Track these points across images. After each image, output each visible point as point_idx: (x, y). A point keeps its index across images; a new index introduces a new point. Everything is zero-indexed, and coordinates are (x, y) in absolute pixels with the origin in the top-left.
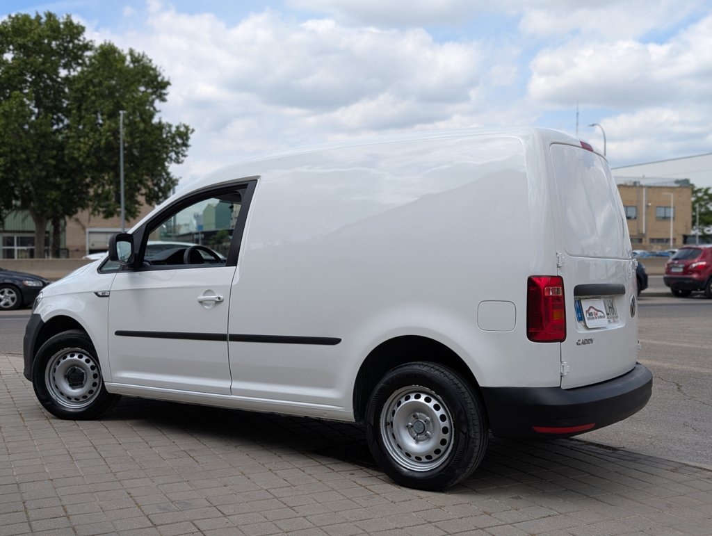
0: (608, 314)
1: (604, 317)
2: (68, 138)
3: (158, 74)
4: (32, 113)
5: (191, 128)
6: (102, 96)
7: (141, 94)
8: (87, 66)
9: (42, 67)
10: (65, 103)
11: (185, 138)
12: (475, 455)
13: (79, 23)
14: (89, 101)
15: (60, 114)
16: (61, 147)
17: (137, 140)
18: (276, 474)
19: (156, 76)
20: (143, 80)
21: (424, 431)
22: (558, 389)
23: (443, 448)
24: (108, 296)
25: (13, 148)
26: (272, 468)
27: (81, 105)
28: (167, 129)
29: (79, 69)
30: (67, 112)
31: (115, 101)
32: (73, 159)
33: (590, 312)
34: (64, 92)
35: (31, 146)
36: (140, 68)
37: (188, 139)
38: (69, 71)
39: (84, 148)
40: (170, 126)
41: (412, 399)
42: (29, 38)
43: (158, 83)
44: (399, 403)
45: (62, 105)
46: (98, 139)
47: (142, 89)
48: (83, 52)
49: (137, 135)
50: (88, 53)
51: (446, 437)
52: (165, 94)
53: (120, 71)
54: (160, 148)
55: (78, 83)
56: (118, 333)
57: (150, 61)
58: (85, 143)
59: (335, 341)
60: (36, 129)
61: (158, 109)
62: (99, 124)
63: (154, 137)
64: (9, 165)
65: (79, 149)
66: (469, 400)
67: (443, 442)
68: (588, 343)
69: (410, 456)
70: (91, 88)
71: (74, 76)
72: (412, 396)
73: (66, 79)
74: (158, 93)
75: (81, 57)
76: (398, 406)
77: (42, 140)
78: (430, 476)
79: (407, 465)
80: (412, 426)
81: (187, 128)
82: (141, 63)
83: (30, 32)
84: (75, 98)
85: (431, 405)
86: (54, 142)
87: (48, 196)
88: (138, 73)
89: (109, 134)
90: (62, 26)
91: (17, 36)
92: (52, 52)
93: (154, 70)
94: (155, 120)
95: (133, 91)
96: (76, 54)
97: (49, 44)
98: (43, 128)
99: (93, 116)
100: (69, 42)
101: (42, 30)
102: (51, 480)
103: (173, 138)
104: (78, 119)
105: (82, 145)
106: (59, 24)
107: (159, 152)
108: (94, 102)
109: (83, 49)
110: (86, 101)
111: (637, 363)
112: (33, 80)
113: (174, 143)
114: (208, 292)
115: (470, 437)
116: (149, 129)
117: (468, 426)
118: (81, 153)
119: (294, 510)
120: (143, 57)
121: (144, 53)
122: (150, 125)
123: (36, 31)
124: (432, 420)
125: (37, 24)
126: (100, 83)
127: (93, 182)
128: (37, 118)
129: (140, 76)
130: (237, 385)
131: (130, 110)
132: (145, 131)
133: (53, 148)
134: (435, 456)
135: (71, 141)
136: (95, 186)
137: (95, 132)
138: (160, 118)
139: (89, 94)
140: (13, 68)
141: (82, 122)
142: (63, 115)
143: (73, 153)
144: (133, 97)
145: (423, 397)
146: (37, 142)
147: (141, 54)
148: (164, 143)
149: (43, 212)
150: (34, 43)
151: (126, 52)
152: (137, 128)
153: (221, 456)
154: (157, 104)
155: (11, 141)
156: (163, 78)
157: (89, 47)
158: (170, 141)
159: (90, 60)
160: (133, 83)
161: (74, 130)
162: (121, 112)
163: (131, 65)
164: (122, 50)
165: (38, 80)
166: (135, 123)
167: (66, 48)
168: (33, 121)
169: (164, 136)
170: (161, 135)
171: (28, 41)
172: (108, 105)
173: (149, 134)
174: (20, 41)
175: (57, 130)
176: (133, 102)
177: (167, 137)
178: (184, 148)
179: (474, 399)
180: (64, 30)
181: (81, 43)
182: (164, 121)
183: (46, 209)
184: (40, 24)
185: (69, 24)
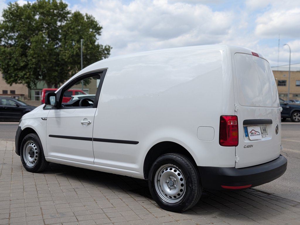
0: (262, 133)
1: (260, 135)
2: (61, 51)
3: (97, 24)
4: (46, 40)
5: (111, 47)
6: (74, 33)
7: (90, 32)
8: (69, 21)
9: (50, 21)
10: (60, 36)
11: (108, 51)
12: (195, 197)
13: (65, 3)
14: (69, 36)
15: (57, 41)
16: (58, 54)
17: (89, 52)
18: (109, 201)
19: (97, 25)
20: (91, 26)
21: (173, 185)
22: (234, 168)
23: (181, 193)
24: (46, 120)
25: (39, 55)
26: (108, 198)
27: (66, 37)
28: (101, 47)
29: (65, 22)
30: (60, 40)
31: (80, 35)
32: (63, 60)
33: (252, 132)
34: (59, 32)
35: (46, 54)
36: (90, 21)
37: (109, 51)
38: (61, 23)
39: (67, 55)
40: (102, 46)
41: (169, 170)
42: (45, 10)
43: (98, 28)
44: (163, 172)
45: (58, 37)
46: (73, 51)
47: (91, 30)
48: (67, 15)
49: (89, 50)
50: (69, 16)
51: (183, 188)
52: (100, 32)
53: (82, 23)
54: (98, 55)
55: (65, 28)
56: (50, 136)
57: (94, 18)
58: (68, 53)
59: (136, 143)
60: (48, 47)
61: (97, 38)
62: (73, 45)
63: (96, 50)
64: (37, 62)
65: (65, 55)
66: (193, 172)
67: (181, 190)
68: (250, 147)
69: (167, 196)
70: (70, 30)
71: (63, 25)
72: (169, 169)
73: (60, 26)
74: (97, 32)
75: (66, 17)
76: (163, 173)
77: (50, 52)
78: (175, 205)
79: (165, 200)
80: (168, 182)
81: (109, 47)
82: (91, 19)
83: (45, 7)
84: (63, 34)
85: (176, 173)
86: (55, 52)
87: (53, 74)
88: (89, 24)
89: (77, 49)
90: (58, 4)
91: (40, 9)
92: (54, 15)
93: (96, 22)
94: (96, 43)
95: (87, 31)
96: (64, 16)
97: (53, 12)
98: (51, 47)
99: (71, 42)
100: (61, 11)
101: (51, 6)
102: (11, 200)
103: (103, 51)
104: (64, 43)
105: (67, 54)
106: (57, 3)
107: (97, 56)
108: (71, 36)
109: (67, 13)
110: (68, 36)
111: (280, 155)
112: (47, 27)
113: (104, 53)
114: (85, 119)
115: (192, 189)
116: (93, 47)
117: (192, 184)
118: (66, 57)
119: (110, 219)
120: (91, 17)
121: (92, 15)
122: (94, 45)
123: (48, 7)
124: (177, 180)
125: (48, 4)
126: (74, 28)
127: (71, 69)
128: (48, 42)
129: (90, 25)
130: (96, 160)
131: (86, 39)
132: (92, 48)
133: (54, 55)
134: (178, 197)
135: (62, 52)
136: (72, 71)
137: (71, 48)
138: (98, 43)
139: (69, 33)
140: (38, 22)
141: (66, 44)
142: (59, 41)
143: (63, 57)
144: (87, 34)
145: (173, 169)
146: (48, 52)
147: (91, 15)
148: (100, 53)
149: (50, 82)
150: (47, 12)
151: (84, 15)
152: (89, 47)
153: (88, 191)
154: (97, 36)
155: (39, 52)
156: (100, 25)
157: (69, 13)
158: (102, 52)
159: (70, 18)
160: (87, 28)
161: (63, 47)
162: (82, 40)
163: (87, 20)
164: (83, 14)
165: (49, 27)
166: (88, 45)
167: (60, 14)
168: (47, 44)
169: (100, 50)
170: (99, 49)
171: (45, 11)
172: (77, 37)
173: (94, 49)
174: (41, 11)
175: (56, 48)
176: (87, 36)
177: (101, 50)
178: (108, 55)
179: (196, 171)
180: (59, 6)
181: (66, 11)
182: (100, 44)
183: (51, 80)
184: (49, 3)
185: (61, 3)
